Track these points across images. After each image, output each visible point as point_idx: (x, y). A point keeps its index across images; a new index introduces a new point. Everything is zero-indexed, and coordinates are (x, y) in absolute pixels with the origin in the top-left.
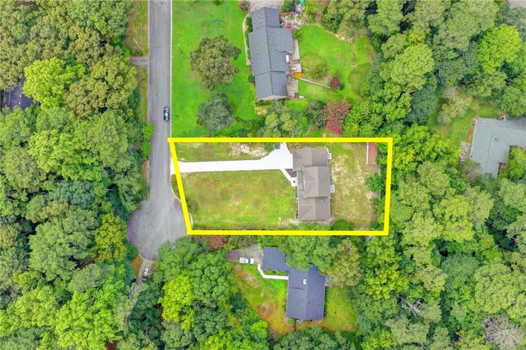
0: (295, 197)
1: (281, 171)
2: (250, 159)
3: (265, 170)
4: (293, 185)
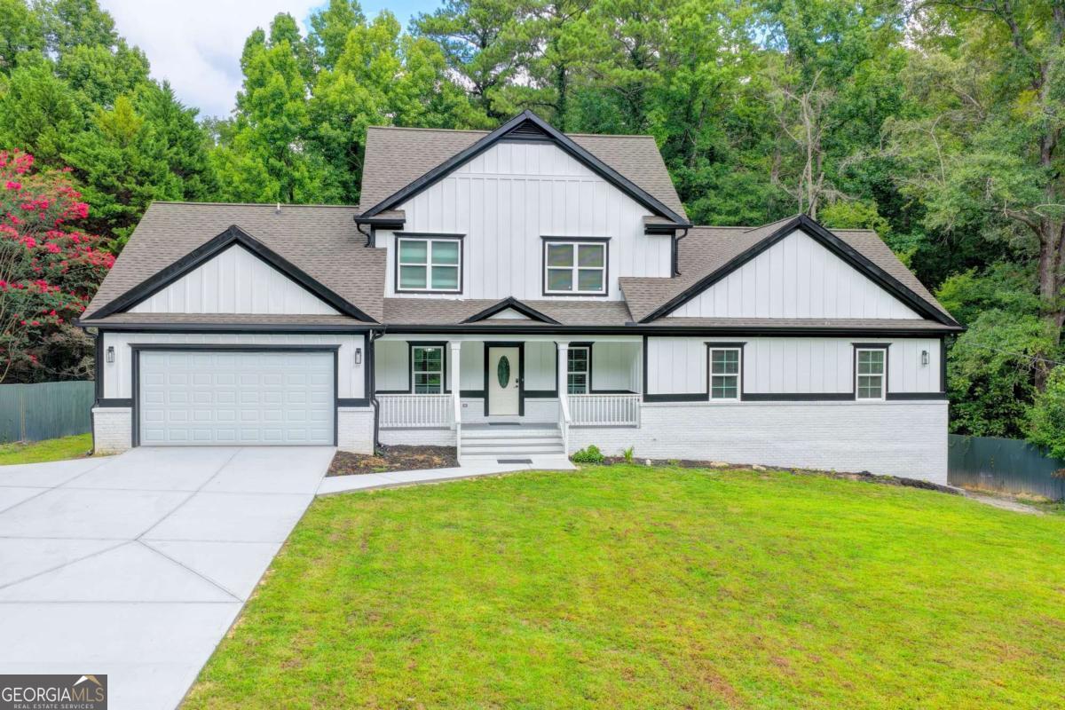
0: (704, 476)
4: (553, 464)
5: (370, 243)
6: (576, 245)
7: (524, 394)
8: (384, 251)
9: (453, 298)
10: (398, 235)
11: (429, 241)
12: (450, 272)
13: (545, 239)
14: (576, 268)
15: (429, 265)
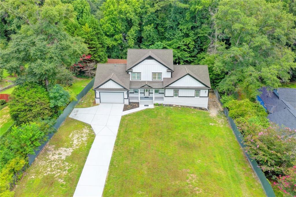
0: (172, 108)
1: (126, 116)
2: (89, 147)
3: (119, 131)
4: (151, 106)
5: (128, 73)
6: (157, 73)
7: (149, 93)
8: (130, 74)
9: (139, 81)
10: (132, 72)
11: (136, 73)
12: (139, 77)
13: (152, 73)
14: (157, 77)
15: (136, 76)
